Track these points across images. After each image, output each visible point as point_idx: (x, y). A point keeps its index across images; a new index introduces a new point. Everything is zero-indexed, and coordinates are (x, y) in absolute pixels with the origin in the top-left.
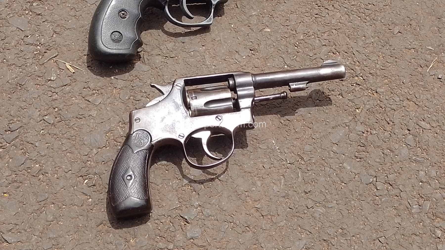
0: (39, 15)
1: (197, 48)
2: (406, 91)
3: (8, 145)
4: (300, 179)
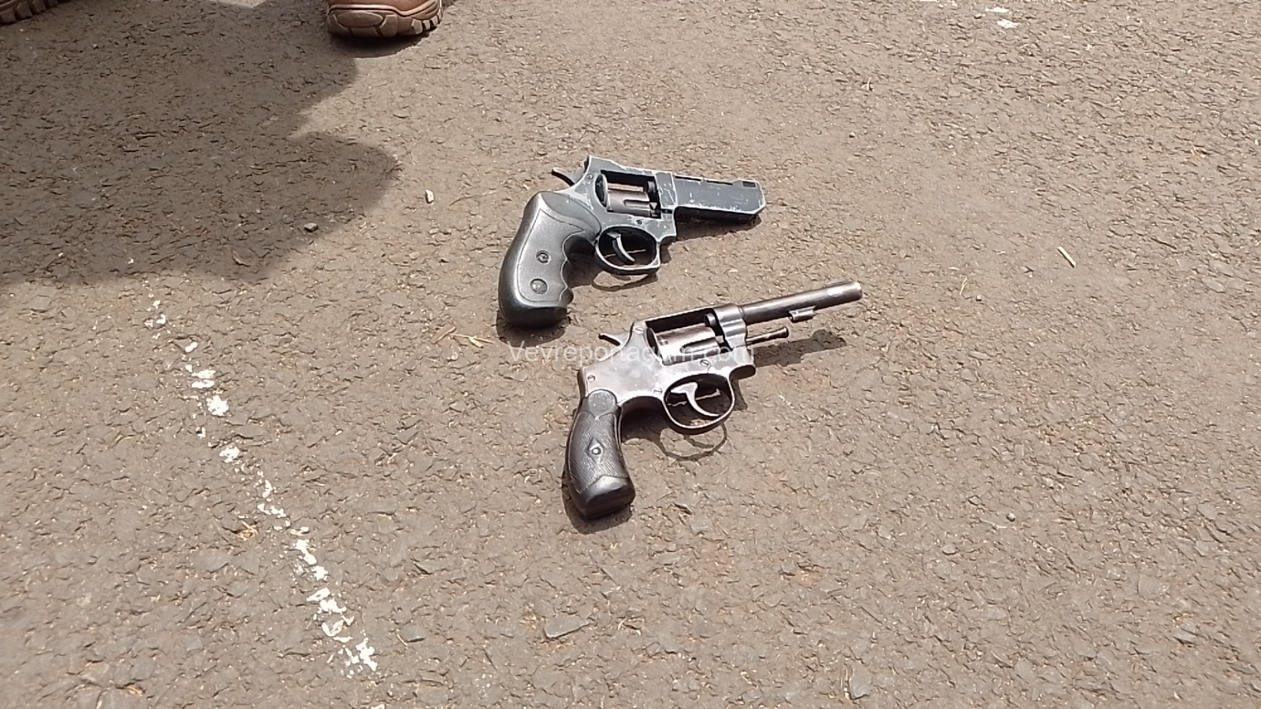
0: (421, 287)
1: (645, 300)
2: (941, 319)
3: (404, 446)
4: (833, 438)
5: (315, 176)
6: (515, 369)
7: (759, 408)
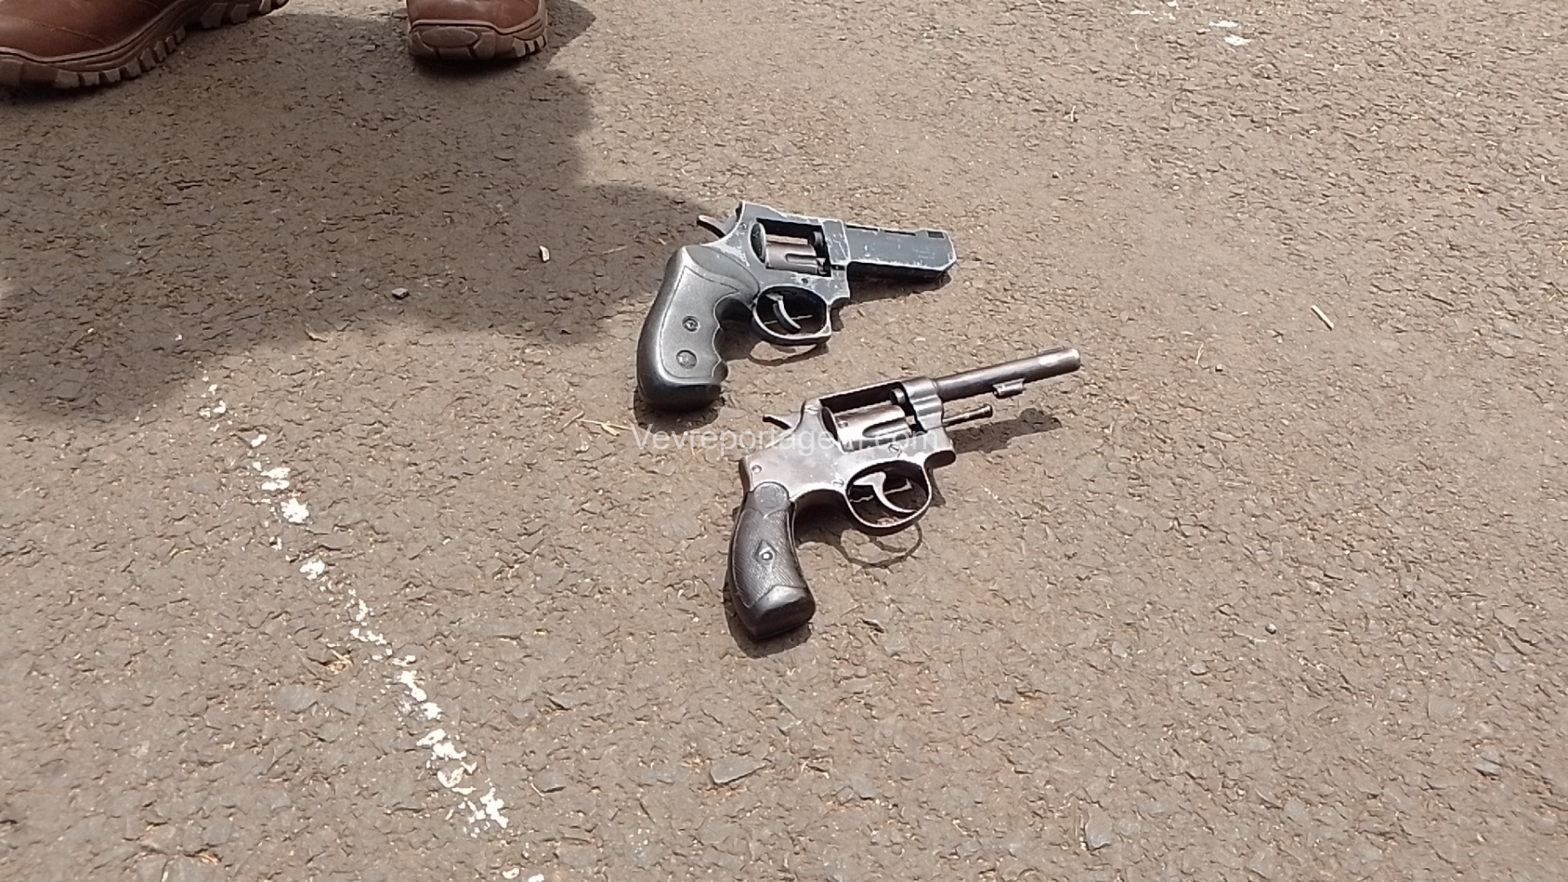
0: (539, 364)
1: (813, 376)
2: (1174, 394)
5: (402, 231)
6: (660, 461)
7: (960, 503)
